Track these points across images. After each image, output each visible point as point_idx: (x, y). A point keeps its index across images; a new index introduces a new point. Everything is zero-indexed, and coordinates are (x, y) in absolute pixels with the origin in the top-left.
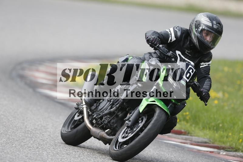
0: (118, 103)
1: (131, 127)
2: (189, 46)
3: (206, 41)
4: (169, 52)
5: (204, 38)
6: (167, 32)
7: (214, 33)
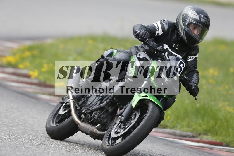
0: (108, 98)
1: (124, 123)
2: (176, 39)
3: (194, 34)
4: (159, 46)
5: (191, 31)
6: (154, 25)
7: (202, 27)
